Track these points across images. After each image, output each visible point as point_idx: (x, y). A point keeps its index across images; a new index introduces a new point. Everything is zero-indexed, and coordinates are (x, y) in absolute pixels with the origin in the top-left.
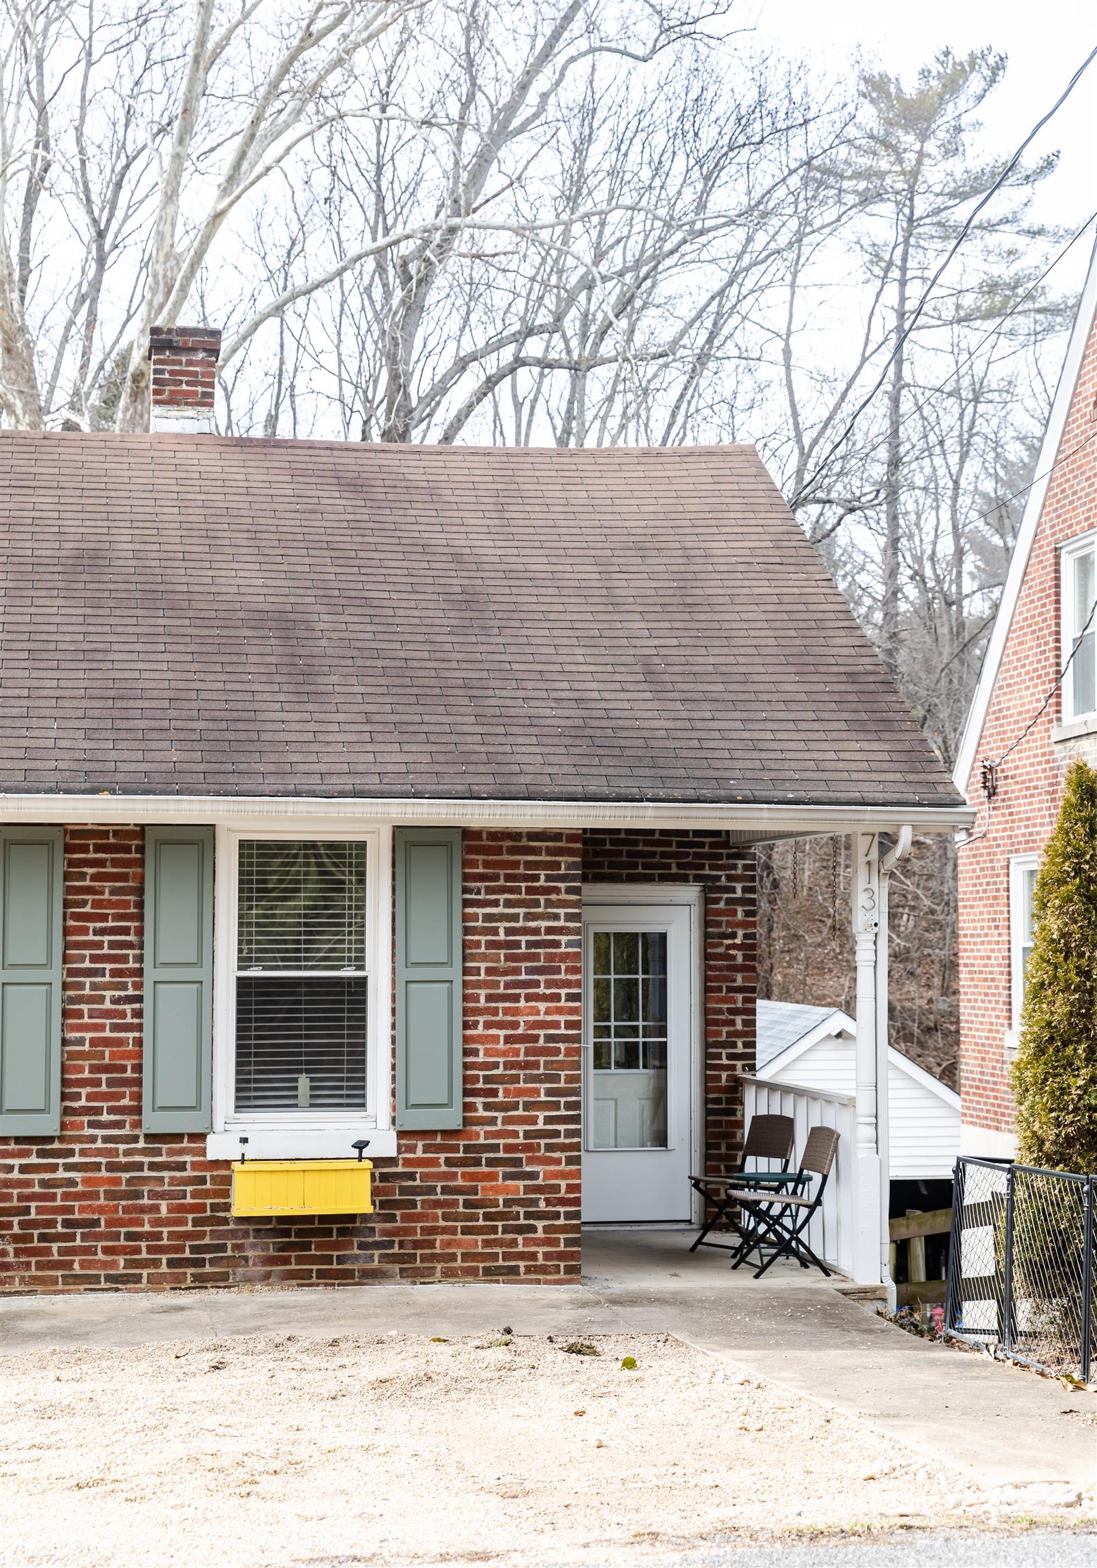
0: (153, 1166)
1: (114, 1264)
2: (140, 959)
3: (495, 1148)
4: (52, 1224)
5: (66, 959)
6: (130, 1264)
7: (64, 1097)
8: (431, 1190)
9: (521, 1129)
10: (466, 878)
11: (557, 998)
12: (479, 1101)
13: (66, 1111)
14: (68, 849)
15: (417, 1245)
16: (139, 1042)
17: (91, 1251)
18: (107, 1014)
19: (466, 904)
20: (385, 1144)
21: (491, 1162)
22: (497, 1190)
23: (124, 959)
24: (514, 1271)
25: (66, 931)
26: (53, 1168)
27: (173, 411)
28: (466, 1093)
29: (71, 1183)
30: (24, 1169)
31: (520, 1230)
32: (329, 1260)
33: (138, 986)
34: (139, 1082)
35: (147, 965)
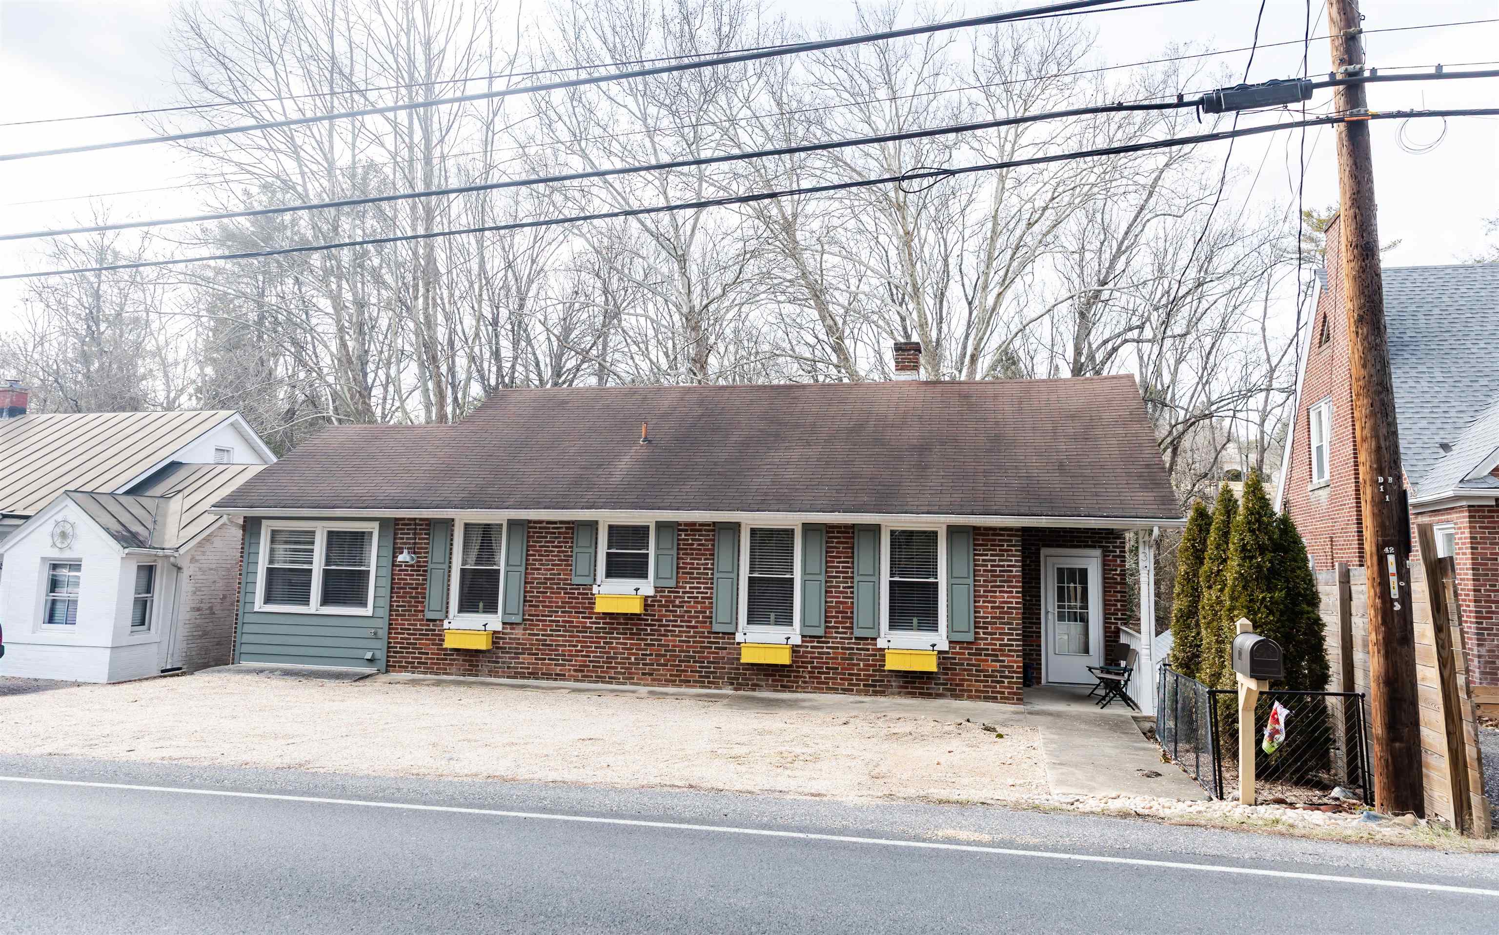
0: (858, 649)
1: (844, 684)
2: (853, 573)
3: (988, 649)
4: (822, 668)
5: (826, 572)
6: (849, 684)
7: (826, 622)
8: (963, 664)
9: (998, 643)
10: (975, 545)
11: (1012, 592)
12: (981, 631)
13: (827, 627)
14: (827, 532)
15: (957, 685)
16: (852, 603)
17: (835, 679)
18: (841, 593)
19: (975, 555)
20: (944, 646)
21: (986, 655)
22: (989, 666)
23: (847, 572)
24: (996, 698)
25: (827, 562)
26: (822, 648)
27: (903, 373)
28: (976, 627)
29: (829, 653)
30: (812, 647)
31: (998, 682)
32: (923, 688)
33: (852, 582)
34: (852, 618)
35: (855, 575)
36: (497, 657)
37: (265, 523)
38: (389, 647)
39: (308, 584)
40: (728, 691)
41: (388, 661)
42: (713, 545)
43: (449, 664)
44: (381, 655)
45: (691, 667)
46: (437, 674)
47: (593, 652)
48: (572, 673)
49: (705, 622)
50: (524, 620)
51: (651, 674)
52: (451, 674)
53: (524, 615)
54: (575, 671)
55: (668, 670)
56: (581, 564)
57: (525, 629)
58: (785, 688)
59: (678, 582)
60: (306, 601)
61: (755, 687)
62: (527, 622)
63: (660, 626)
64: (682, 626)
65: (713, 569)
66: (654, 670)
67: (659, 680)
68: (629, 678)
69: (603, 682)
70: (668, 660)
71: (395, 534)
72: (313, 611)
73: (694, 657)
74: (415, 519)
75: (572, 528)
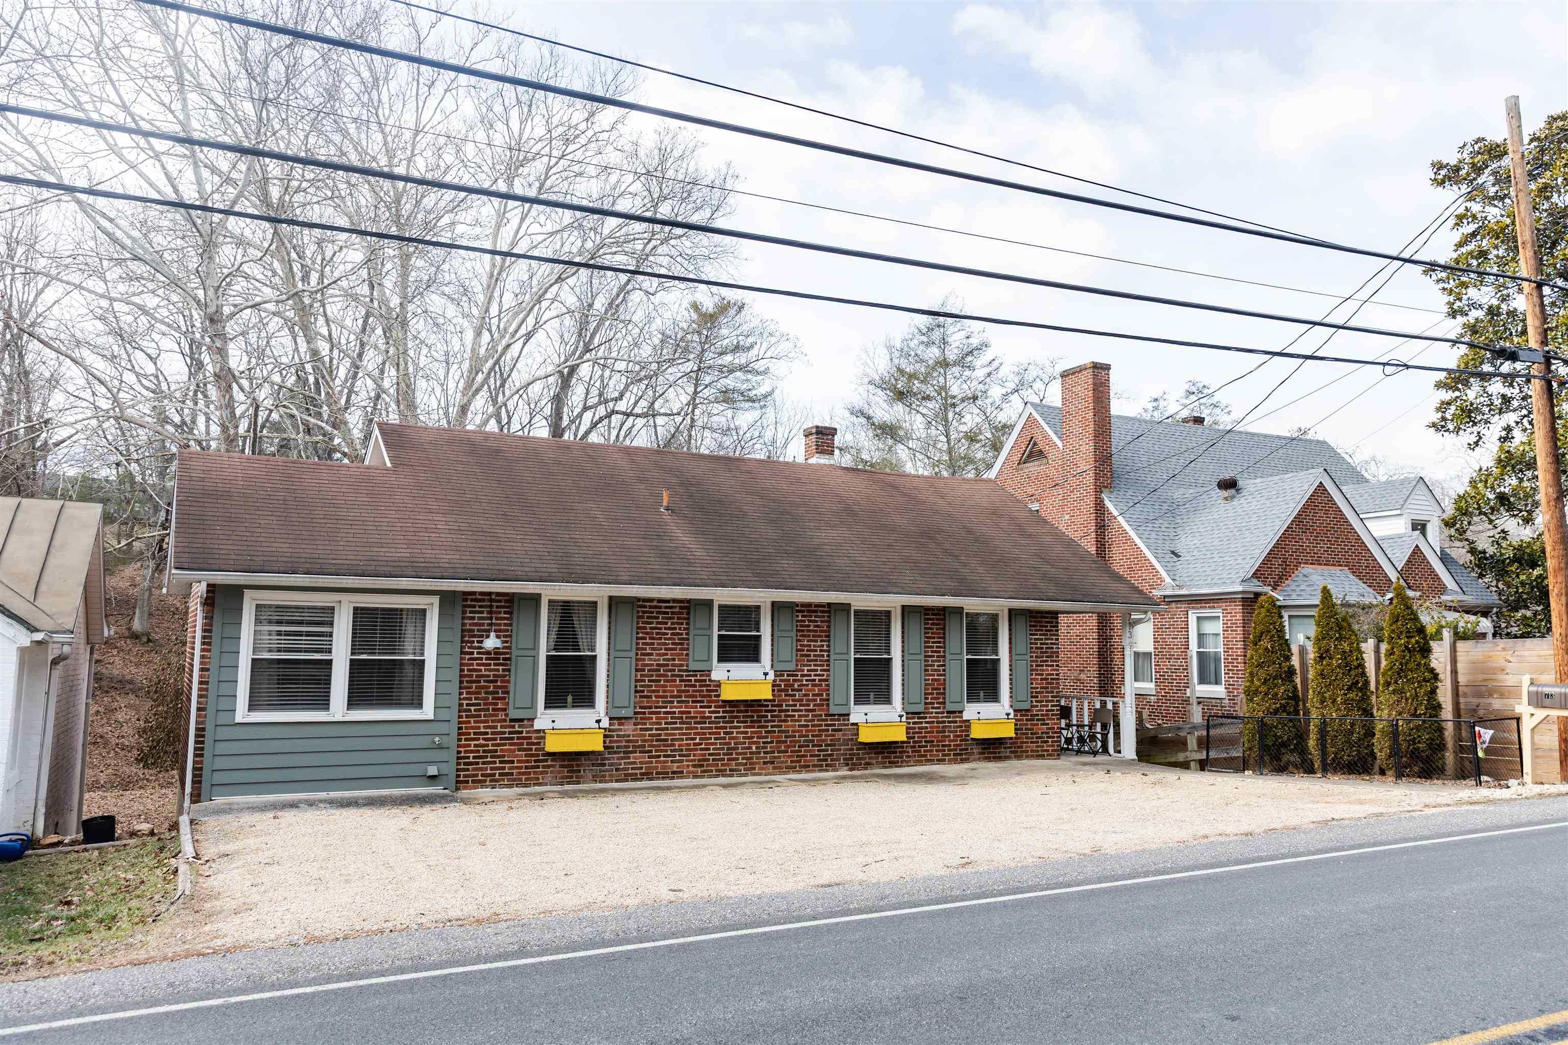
0: (949, 722)
1: (938, 755)
2: (944, 652)
3: (1038, 715)
4: (921, 742)
5: (925, 652)
6: (943, 755)
7: (925, 699)
8: (1023, 729)
9: (1045, 709)
10: (1030, 626)
11: (1053, 666)
12: (1034, 700)
13: (926, 703)
15: (1019, 747)
16: (944, 680)
17: (932, 751)
18: (935, 670)
19: (1030, 635)
20: (1010, 714)
21: (1038, 720)
22: (1040, 729)
23: (939, 652)
24: (1043, 755)
25: (925, 642)
26: (921, 723)
28: (1031, 697)
29: (926, 728)
30: (914, 723)
31: (1045, 742)
32: (995, 753)
33: (944, 661)
34: (944, 694)
35: (947, 655)
36: (603, 759)
37: (248, 594)
38: (458, 758)
39: (328, 681)
40: (844, 772)
41: (458, 776)
42: (829, 627)
43: (542, 773)
44: (450, 769)
45: (810, 751)
46: (526, 786)
47: (712, 744)
48: (691, 769)
49: (823, 705)
50: (636, 713)
51: (773, 763)
52: (546, 784)
53: (635, 707)
54: (694, 766)
55: (789, 757)
56: (697, 648)
57: (635, 724)
58: (893, 764)
59: (797, 665)
60: (323, 702)
61: (868, 765)
62: (639, 717)
63: (780, 711)
64: (801, 711)
65: (828, 651)
66: (775, 757)
67: (781, 768)
68: (750, 769)
69: (723, 776)
70: (789, 747)
71: (464, 612)
72: (339, 718)
73: (813, 741)
74: (490, 594)
75: (688, 607)
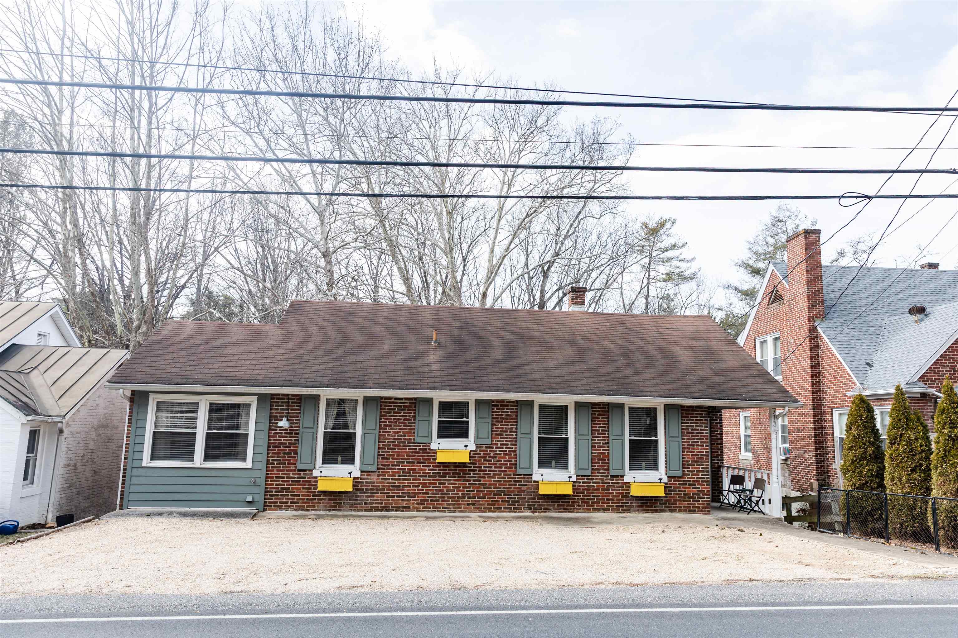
0: (612, 483)
1: (603, 506)
2: (608, 434)
3: (690, 481)
4: (589, 496)
5: (592, 434)
6: (607, 506)
7: (592, 466)
8: (675, 491)
9: (696, 477)
10: (682, 417)
11: (703, 446)
12: (686, 470)
13: (592, 469)
14: (592, 408)
15: (672, 504)
16: (608, 453)
17: (598, 503)
18: (601, 447)
19: (682, 423)
20: (665, 480)
21: (689, 485)
22: (691, 491)
23: (605, 434)
24: (695, 511)
25: (592, 427)
26: (590, 483)
27: (576, 306)
28: (683, 468)
29: (594, 486)
30: (583, 483)
31: (696, 501)
32: (652, 507)
33: (608, 440)
34: (608, 463)
35: (610, 436)
36: (356, 497)
37: (152, 396)
38: (266, 492)
39: (193, 444)
40: (528, 514)
41: (265, 502)
42: (517, 416)
43: (317, 503)
44: (260, 498)
45: (502, 498)
46: (307, 510)
47: (430, 490)
48: (415, 505)
49: (511, 468)
50: (378, 469)
51: (474, 504)
52: (320, 510)
53: (378, 465)
54: (418, 504)
55: (486, 501)
56: (421, 428)
57: (378, 476)
58: (566, 510)
59: (492, 441)
60: (191, 457)
61: (546, 510)
62: (380, 471)
63: (479, 471)
64: (496, 471)
65: (516, 432)
66: (476, 501)
67: (480, 508)
68: (458, 508)
69: (438, 511)
70: (486, 494)
71: (271, 406)
72: (198, 465)
73: (504, 492)
74: (288, 395)
75: (415, 403)
